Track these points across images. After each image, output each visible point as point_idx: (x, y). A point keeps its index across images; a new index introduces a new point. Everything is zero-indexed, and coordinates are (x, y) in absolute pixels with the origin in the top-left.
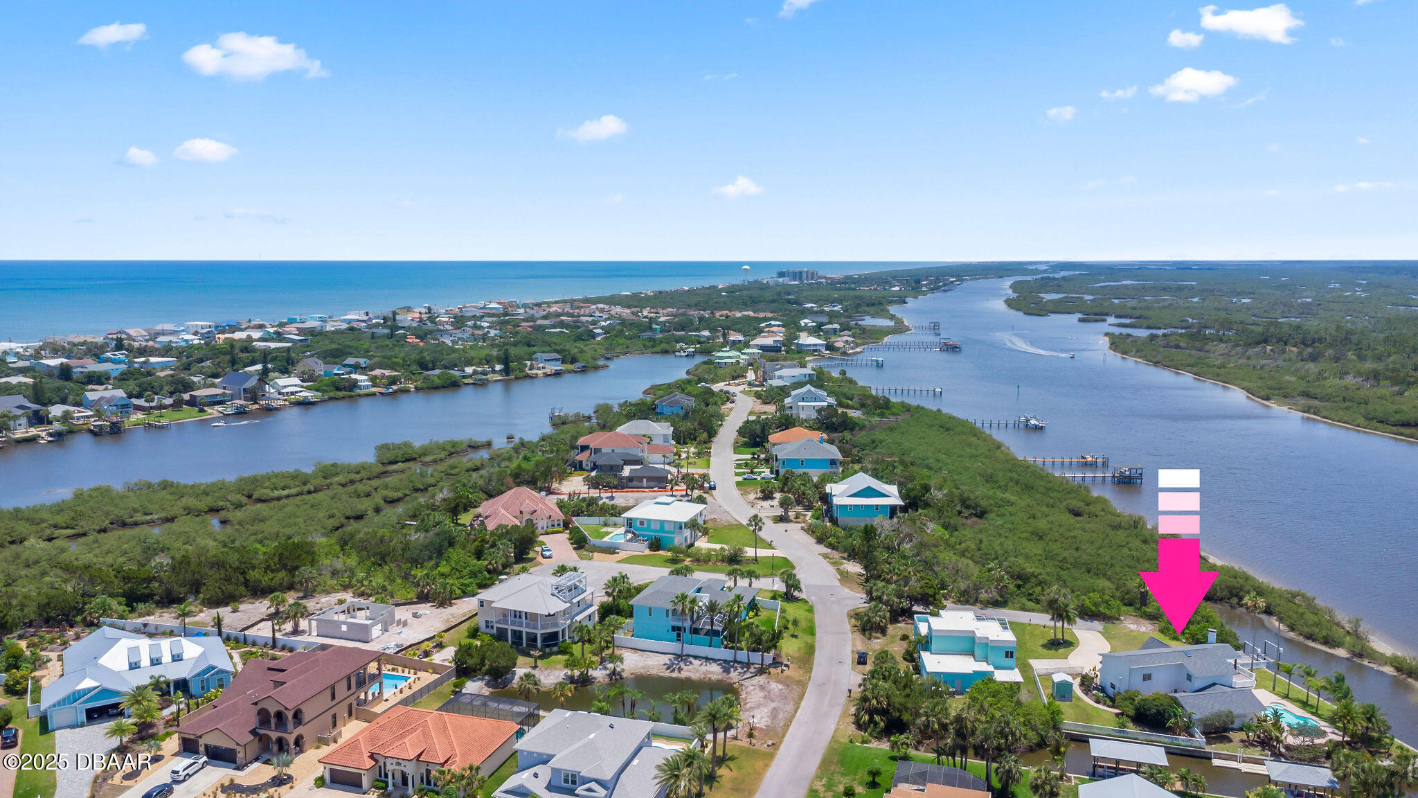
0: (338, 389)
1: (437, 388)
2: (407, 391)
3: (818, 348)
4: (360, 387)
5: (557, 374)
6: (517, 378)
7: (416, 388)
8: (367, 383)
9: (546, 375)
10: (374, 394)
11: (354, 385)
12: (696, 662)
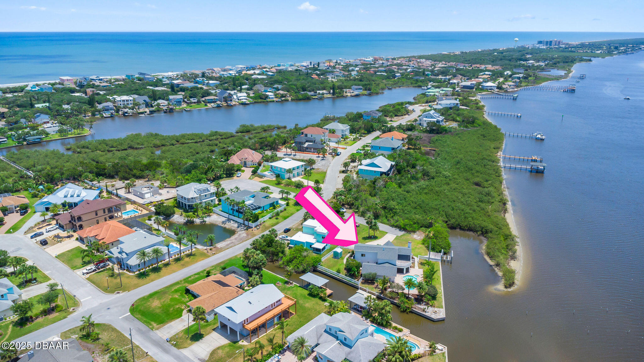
0: (261, 98)
1: (300, 100)
2: (287, 100)
3: (492, 88)
4: (270, 98)
5: (357, 96)
6: (338, 97)
7: (292, 100)
8: (273, 96)
9: (352, 96)
10: (274, 101)
11: (267, 97)
12: (232, 222)
